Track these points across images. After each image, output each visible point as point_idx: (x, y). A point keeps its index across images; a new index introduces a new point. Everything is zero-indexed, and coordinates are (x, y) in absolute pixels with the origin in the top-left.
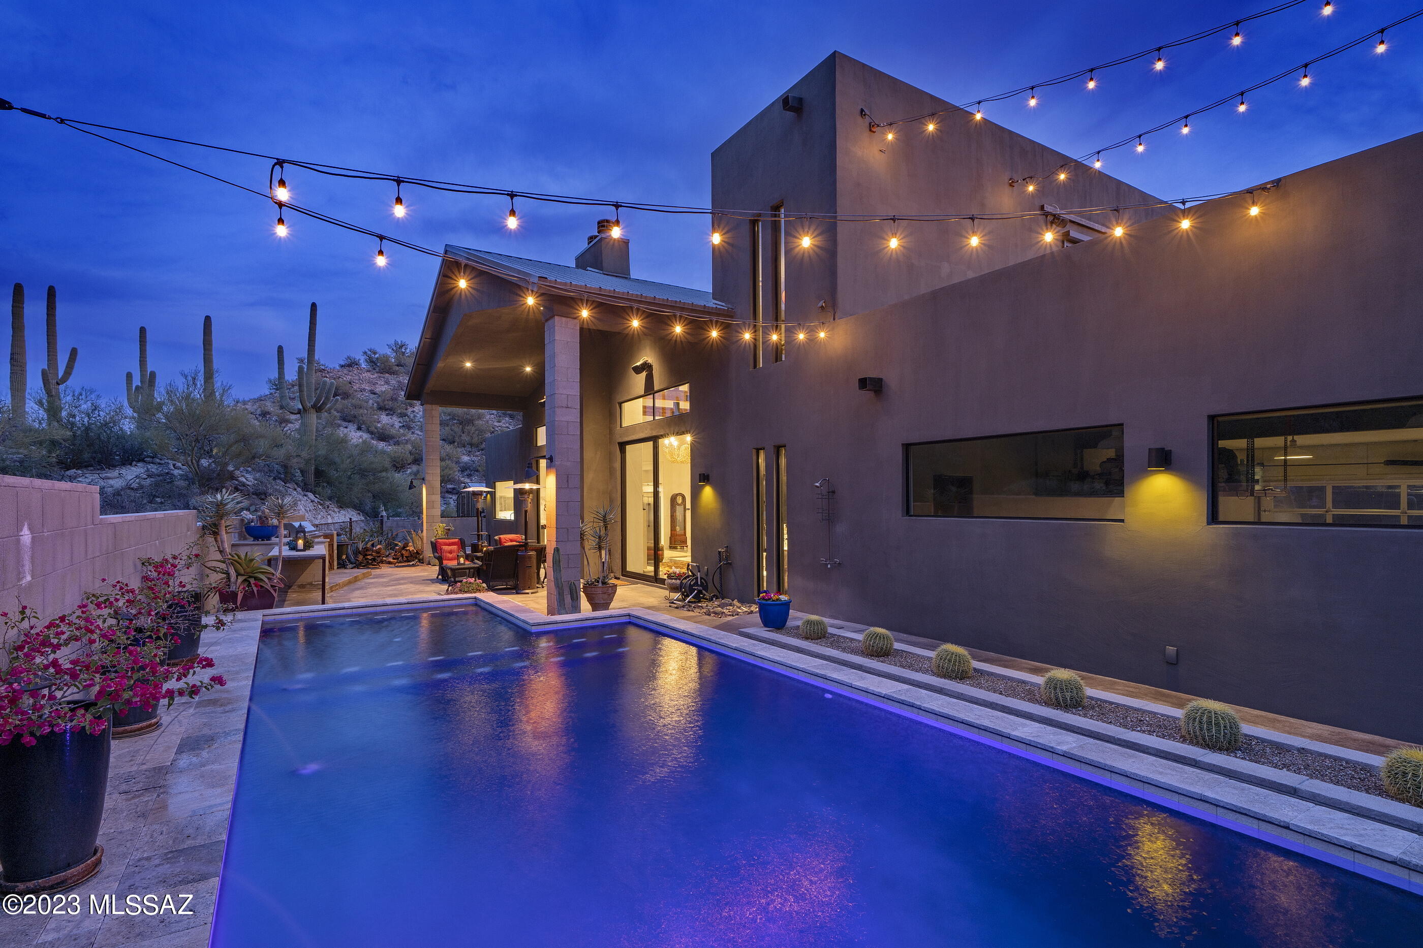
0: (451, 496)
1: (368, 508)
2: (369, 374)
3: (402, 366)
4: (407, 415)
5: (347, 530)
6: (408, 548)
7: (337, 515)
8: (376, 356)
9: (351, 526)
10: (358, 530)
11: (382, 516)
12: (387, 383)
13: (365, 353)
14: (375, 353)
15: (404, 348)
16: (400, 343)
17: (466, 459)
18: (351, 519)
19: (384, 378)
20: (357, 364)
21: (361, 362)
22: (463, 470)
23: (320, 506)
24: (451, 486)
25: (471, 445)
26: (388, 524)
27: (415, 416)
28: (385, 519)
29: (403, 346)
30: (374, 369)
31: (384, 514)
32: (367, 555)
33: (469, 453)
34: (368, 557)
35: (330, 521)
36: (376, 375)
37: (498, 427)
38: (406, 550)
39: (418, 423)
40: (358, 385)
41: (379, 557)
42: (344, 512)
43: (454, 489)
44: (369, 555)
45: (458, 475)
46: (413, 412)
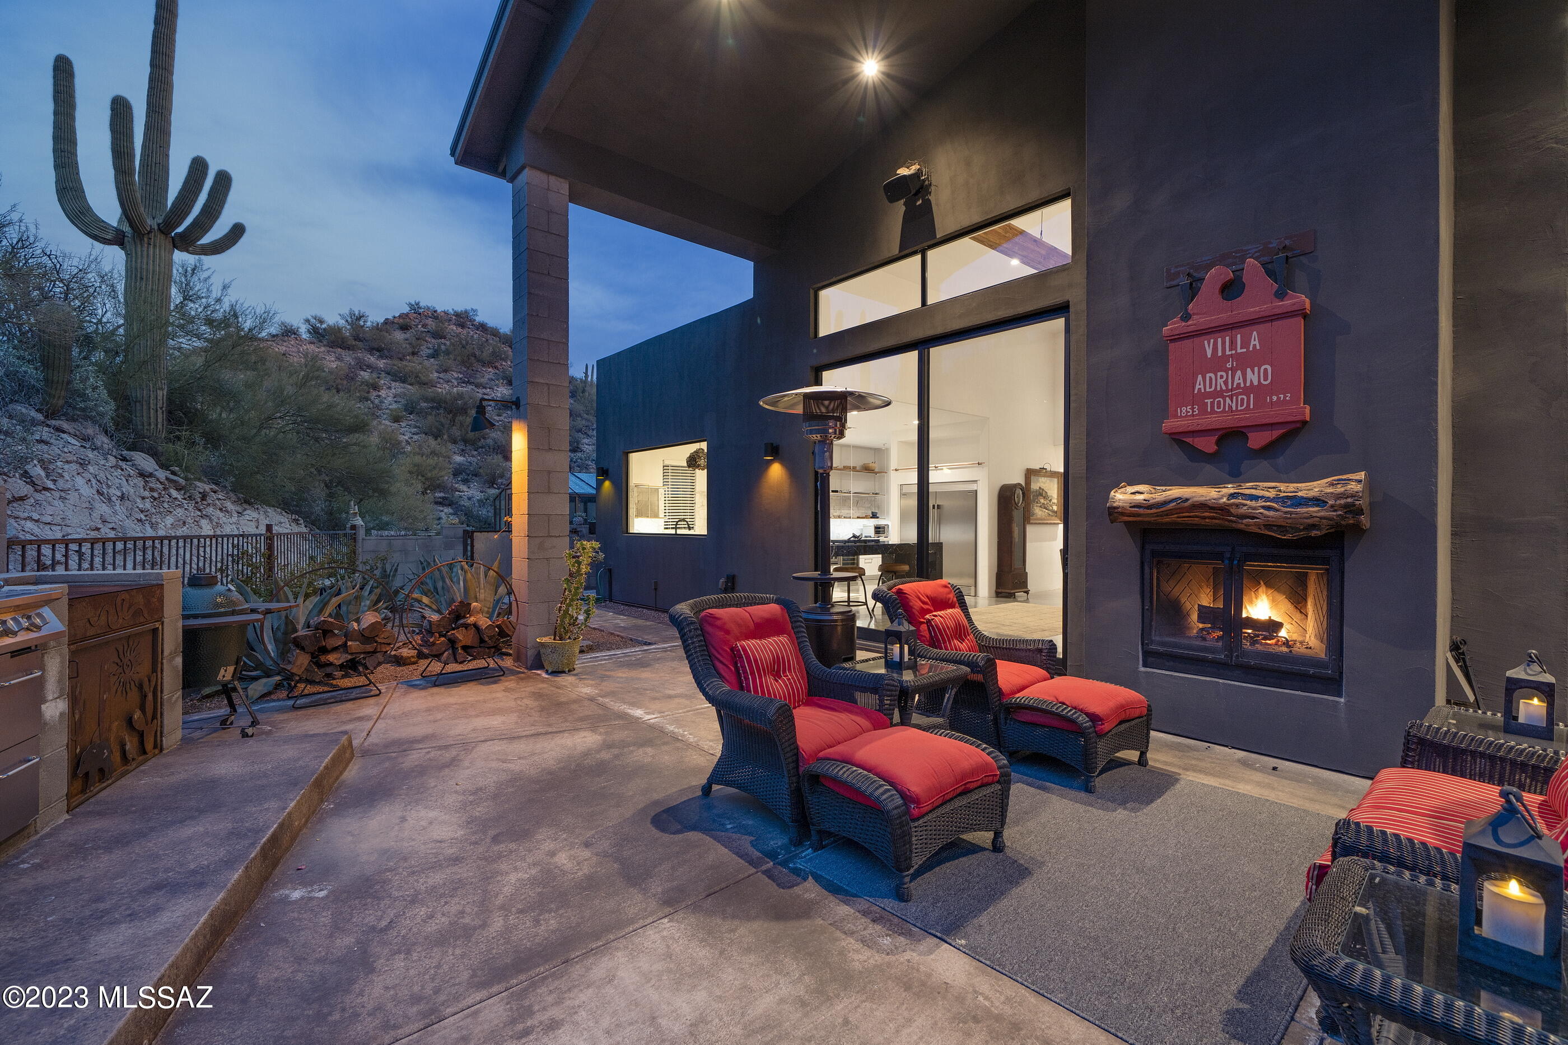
0: (441, 509)
1: (319, 508)
2: (312, 346)
3: (360, 341)
4: (370, 400)
5: (257, 559)
6: (471, 620)
7: (234, 519)
8: (324, 326)
9: (270, 547)
10: (294, 558)
11: (354, 527)
12: (339, 358)
13: (307, 321)
14: (321, 322)
15: (362, 320)
16: (357, 313)
17: (458, 459)
18: (269, 528)
19: (335, 353)
20: (295, 334)
21: (300, 330)
22: (456, 473)
23: (174, 493)
24: (442, 495)
25: (465, 441)
26: (369, 545)
27: (381, 402)
28: (362, 533)
29: (361, 317)
30: (320, 341)
31: (359, 521)
32: (324, 651)
33: (463, 452)
34: (332, 658)
35: (207, 529)
36: (323, 349)
37: (498, 421)
38: (466, 626)
39: (387, 411)
40: (295, 359)
41: (375, 652)
42: (255, 515)
43: (443, 498)
44: (335, 649)
45: (447, 478)
46: (379, 396)
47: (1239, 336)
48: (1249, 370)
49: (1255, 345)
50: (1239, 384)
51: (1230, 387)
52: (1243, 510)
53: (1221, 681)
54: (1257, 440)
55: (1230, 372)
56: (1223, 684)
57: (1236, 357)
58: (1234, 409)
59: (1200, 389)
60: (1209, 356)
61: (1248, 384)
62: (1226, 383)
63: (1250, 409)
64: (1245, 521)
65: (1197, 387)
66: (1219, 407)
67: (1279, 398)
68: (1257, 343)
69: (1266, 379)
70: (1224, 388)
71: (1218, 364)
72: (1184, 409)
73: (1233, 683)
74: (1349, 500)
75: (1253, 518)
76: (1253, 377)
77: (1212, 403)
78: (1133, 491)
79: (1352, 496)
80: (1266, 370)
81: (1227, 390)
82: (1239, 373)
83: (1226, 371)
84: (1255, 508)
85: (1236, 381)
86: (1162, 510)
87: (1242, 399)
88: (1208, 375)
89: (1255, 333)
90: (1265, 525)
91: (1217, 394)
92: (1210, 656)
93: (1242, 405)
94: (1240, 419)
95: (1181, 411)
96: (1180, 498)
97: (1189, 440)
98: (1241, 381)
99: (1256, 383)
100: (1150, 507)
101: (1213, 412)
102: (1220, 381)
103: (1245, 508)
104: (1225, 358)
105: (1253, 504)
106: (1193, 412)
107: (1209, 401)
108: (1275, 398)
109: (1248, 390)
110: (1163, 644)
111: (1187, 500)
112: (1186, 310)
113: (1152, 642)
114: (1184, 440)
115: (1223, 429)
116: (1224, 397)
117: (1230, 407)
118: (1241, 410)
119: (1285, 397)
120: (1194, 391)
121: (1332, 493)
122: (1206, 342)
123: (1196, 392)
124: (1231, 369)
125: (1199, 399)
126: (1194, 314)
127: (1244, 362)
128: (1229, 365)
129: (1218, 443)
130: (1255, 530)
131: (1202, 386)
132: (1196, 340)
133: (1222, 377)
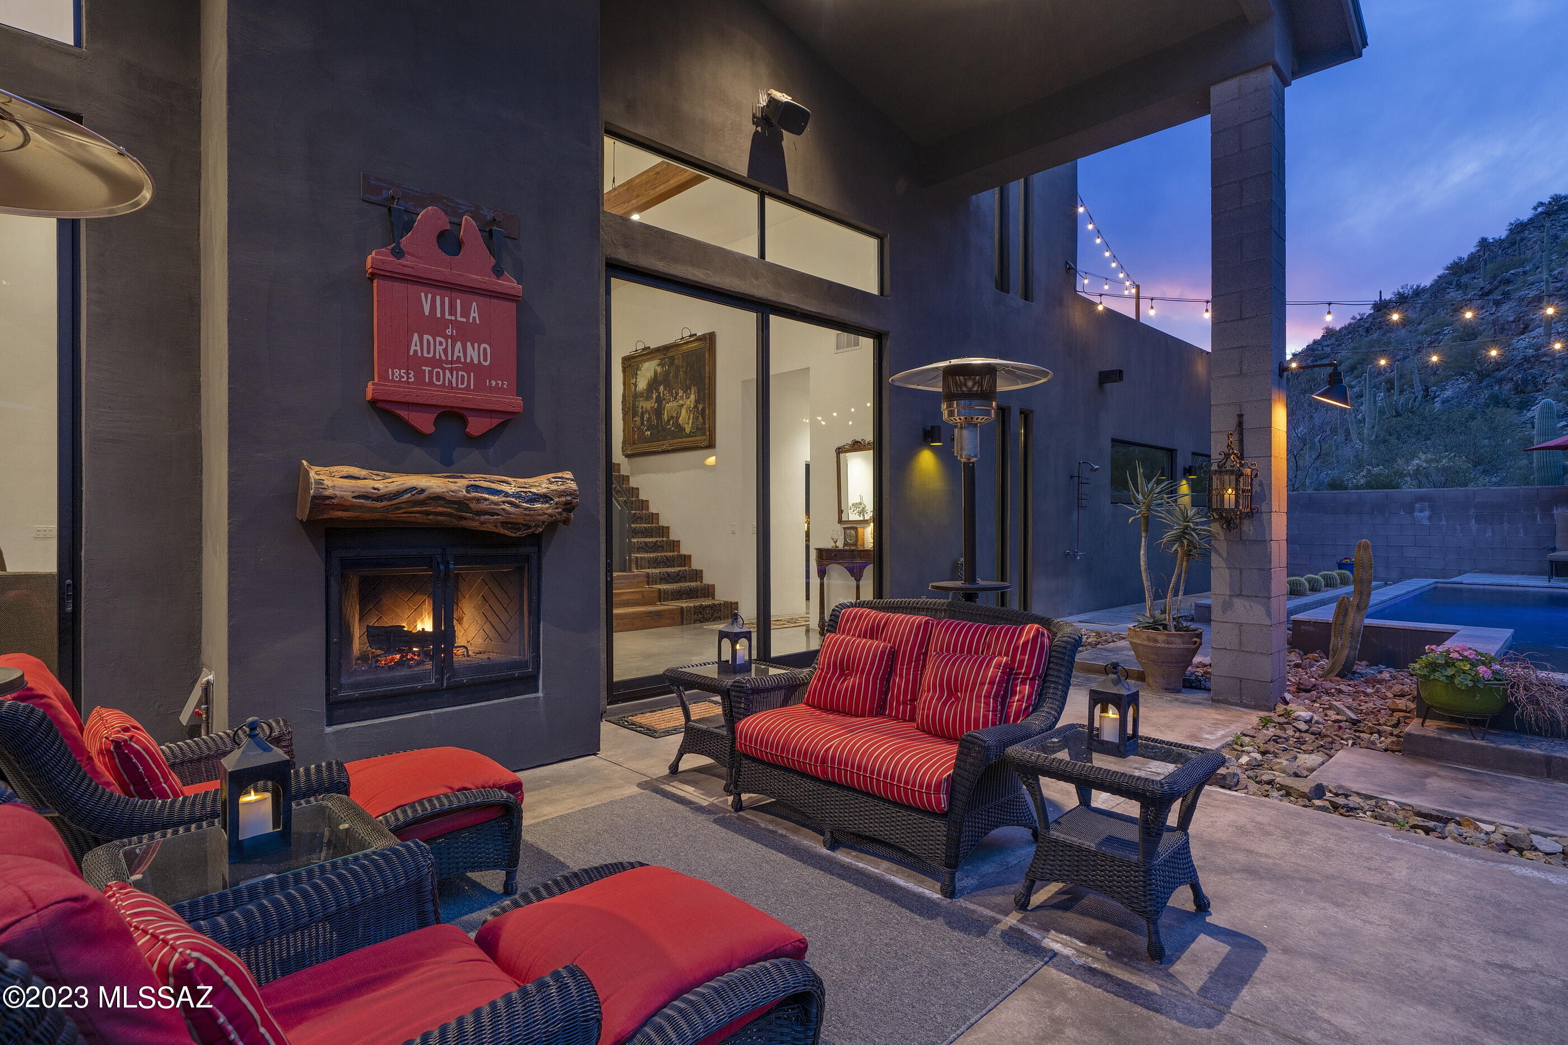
47: (458, 301)
48: (469, 344)
49: (474, 318)
50: (459, 358)
51: (450, 359)
52: (484, 506)
53: (432, 712)
54: (476, 426)
55: (450, 340)
56: (436, 714)
57: (456, 324)
58: (454, 385)
59: (416, 351)
60: (427, 314)
61: (468, 361)
62: (445, 351)
63: (470, 390)
64: (483, 518)
65: (413, 348)
66: (438, 380)
67: (497, 384)
68: (476, 315)
69: (485, 360)
70: (443, 358)
71: (436, 327)
72: (396, 371)
73: (444, 710)
74: (569, 498)
75: (493, 514)
76: (473, 354)
77: (431, 373)
78: (344, 474)
79: (571, 495)
80: (485, 349)
81: (447, 362)
82: (459, 345)
83: (446, 337)
84: (496, 504)
85: (456, 354)
86: (394, 502)
87: (463, 377)
88: (426, 337)
89: (474, 304)
90: (502, 523)
91: (435, 363)
92: (419, 686)
93: (462, 384)
94: (464, 400)
95: (393, 374)
96: (415, 488)
97: (403, 413)
98: (461, 354)
99: (476, 362)
100: (380, 498)
101: (431, 383)
102: (440, 349)
103: (487, 503)
104: (444, 323)
105: (494, 498)
106: (408, 378)
107: (427, 369)
108: (494, 383)
109: (469, 367)
110: (356, 686)
111: (423, 491)
112: (399, 243)
113: (341, 687)
114: (398, 412)
115: (445, 407)
116: (444, 369)
117: (450, 382)
118: (461, 389)
119: (503, 384)
120: (408, 352)
121: (556, 490)
122: (423, 294)
123: (411, 354)
124: (451, 337)
125: (415, 363)
126: (409, 254)
127: (465, 334)
128: (449, 332)
129: (436, 422)
130: (490, 528)
131: (418, 348)
132: (413, 288)
133: (441, 344)
